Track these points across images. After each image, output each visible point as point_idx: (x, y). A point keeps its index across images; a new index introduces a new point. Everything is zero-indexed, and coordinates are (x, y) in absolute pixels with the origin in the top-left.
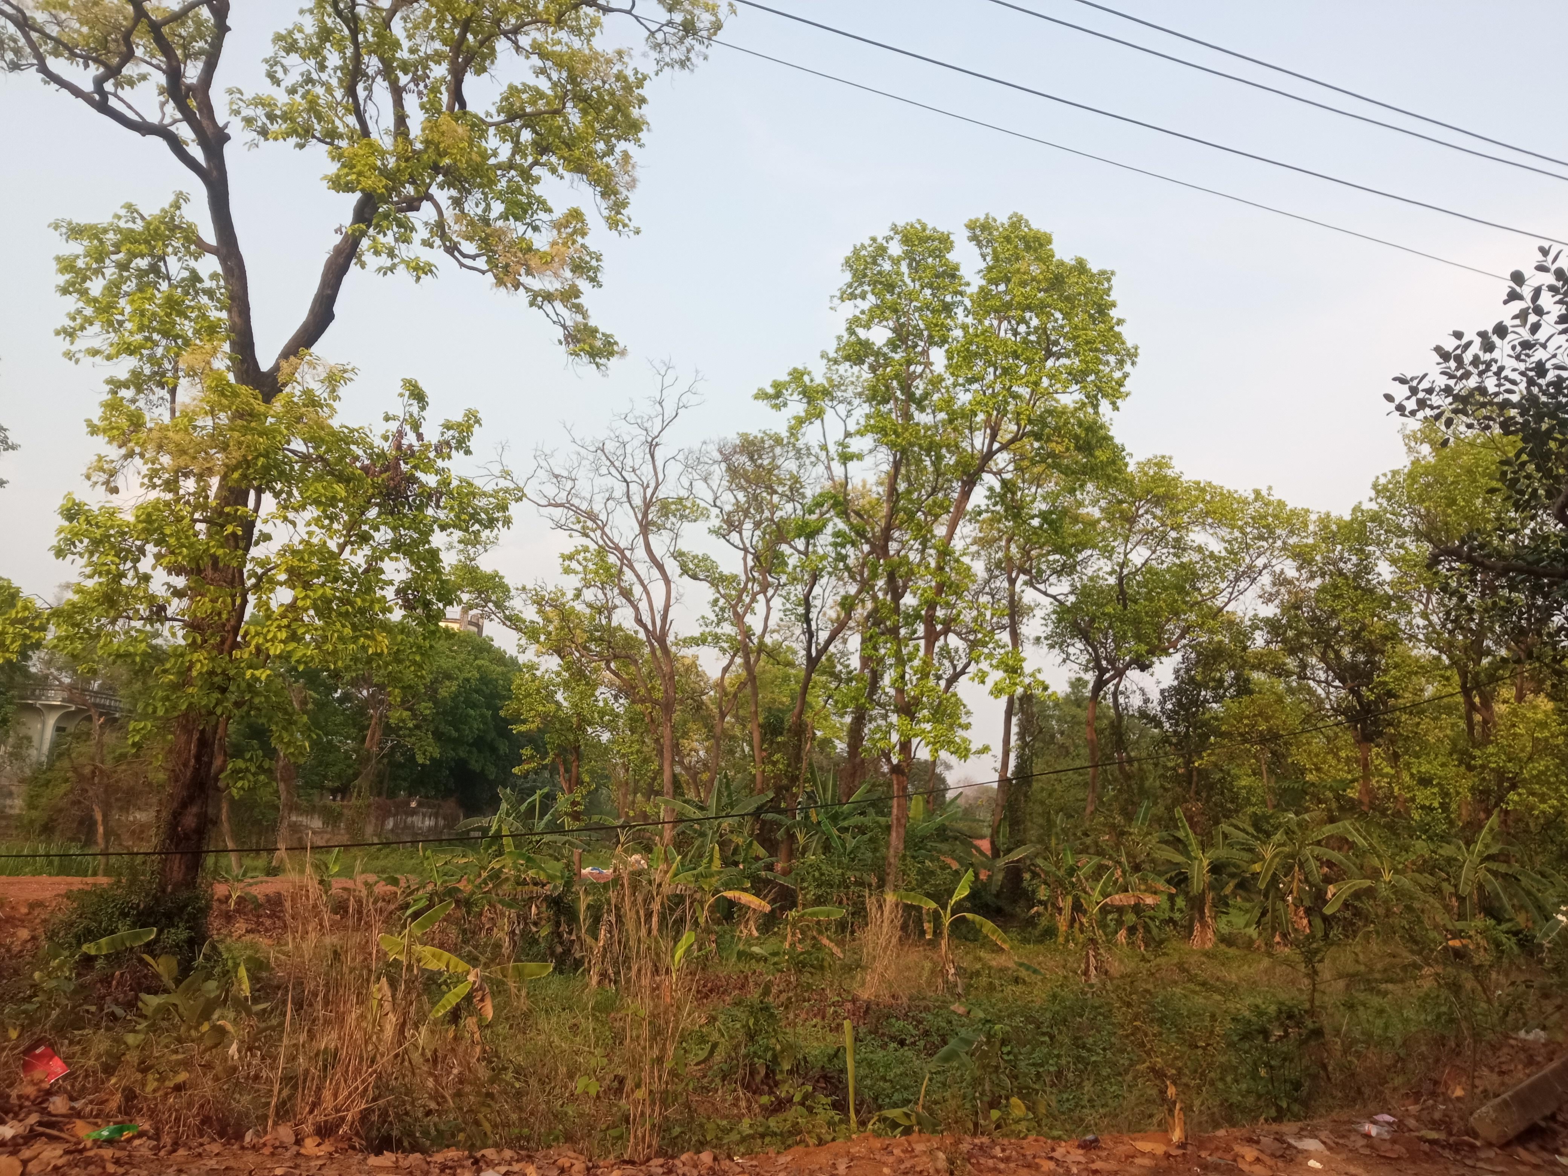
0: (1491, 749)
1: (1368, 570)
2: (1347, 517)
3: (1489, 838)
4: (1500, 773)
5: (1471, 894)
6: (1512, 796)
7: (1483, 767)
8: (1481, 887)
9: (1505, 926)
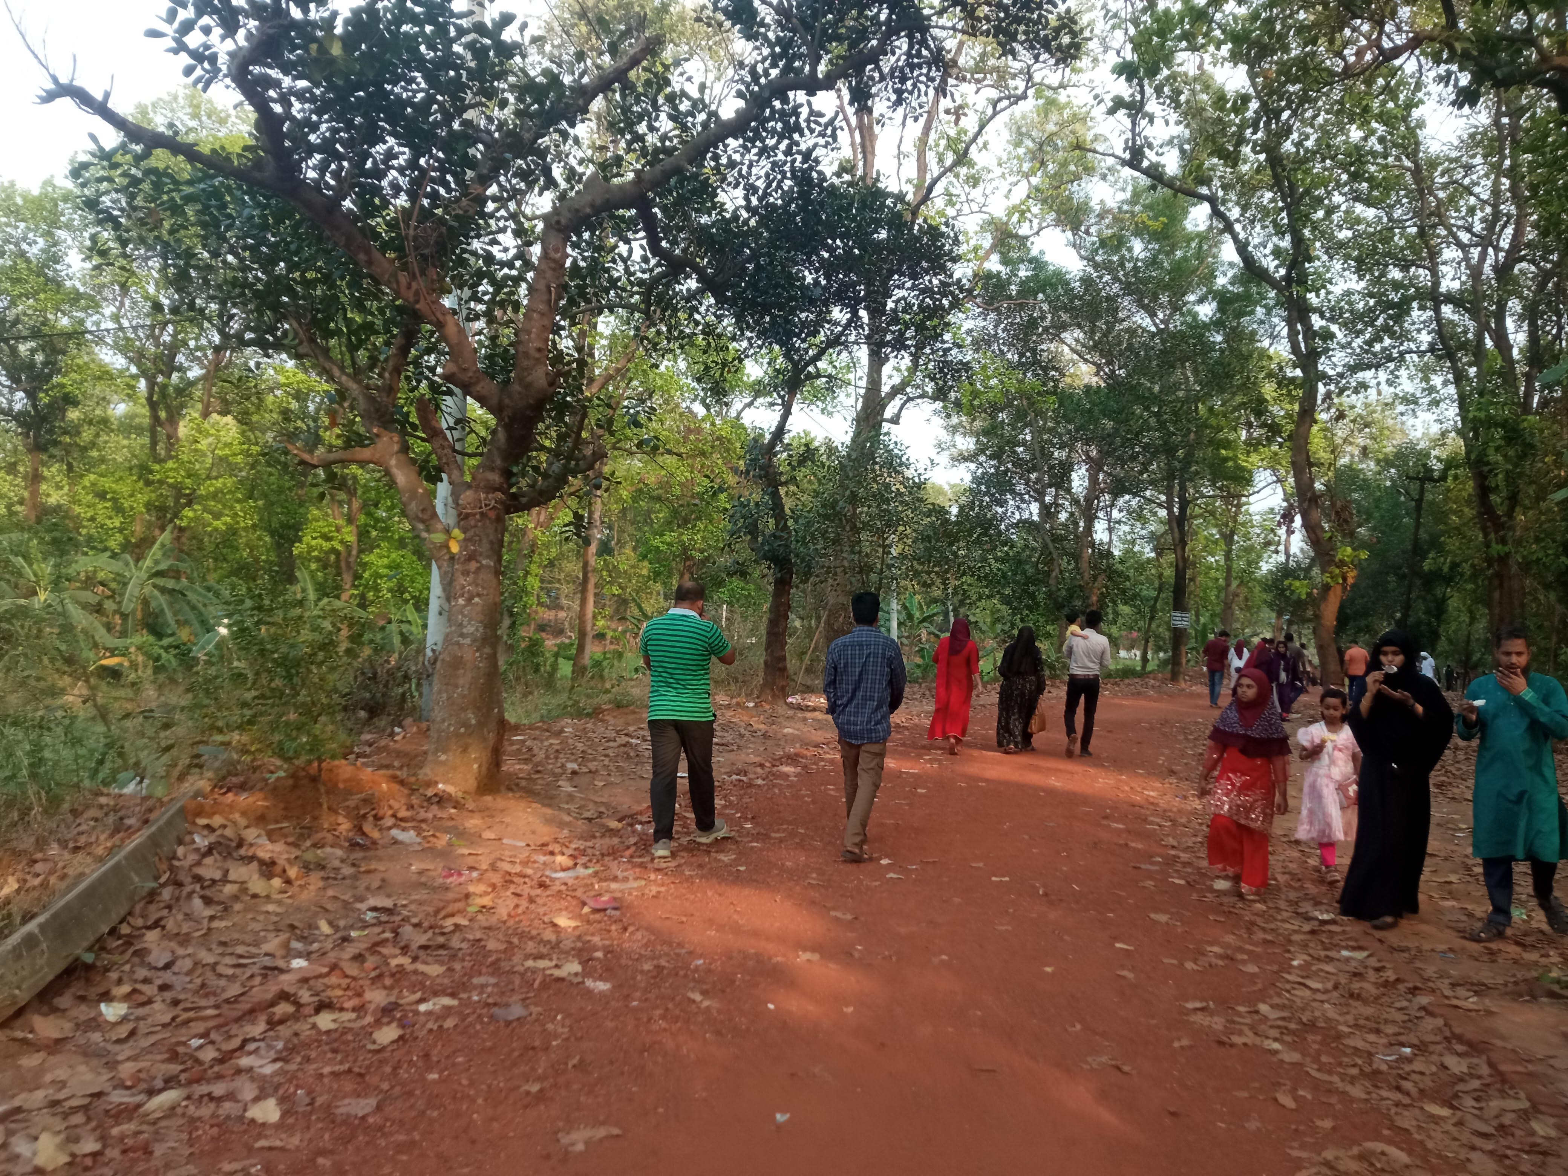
0: (170, 464)
1: (56, 259)
2: (36, 192)
3: (159, 555)
4: (178, 489)
5: (134, 611)
6: (188, 513)
7: (161, 482)
8: (145, 602)
9: (166, 642)
